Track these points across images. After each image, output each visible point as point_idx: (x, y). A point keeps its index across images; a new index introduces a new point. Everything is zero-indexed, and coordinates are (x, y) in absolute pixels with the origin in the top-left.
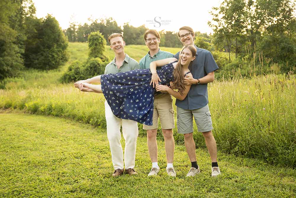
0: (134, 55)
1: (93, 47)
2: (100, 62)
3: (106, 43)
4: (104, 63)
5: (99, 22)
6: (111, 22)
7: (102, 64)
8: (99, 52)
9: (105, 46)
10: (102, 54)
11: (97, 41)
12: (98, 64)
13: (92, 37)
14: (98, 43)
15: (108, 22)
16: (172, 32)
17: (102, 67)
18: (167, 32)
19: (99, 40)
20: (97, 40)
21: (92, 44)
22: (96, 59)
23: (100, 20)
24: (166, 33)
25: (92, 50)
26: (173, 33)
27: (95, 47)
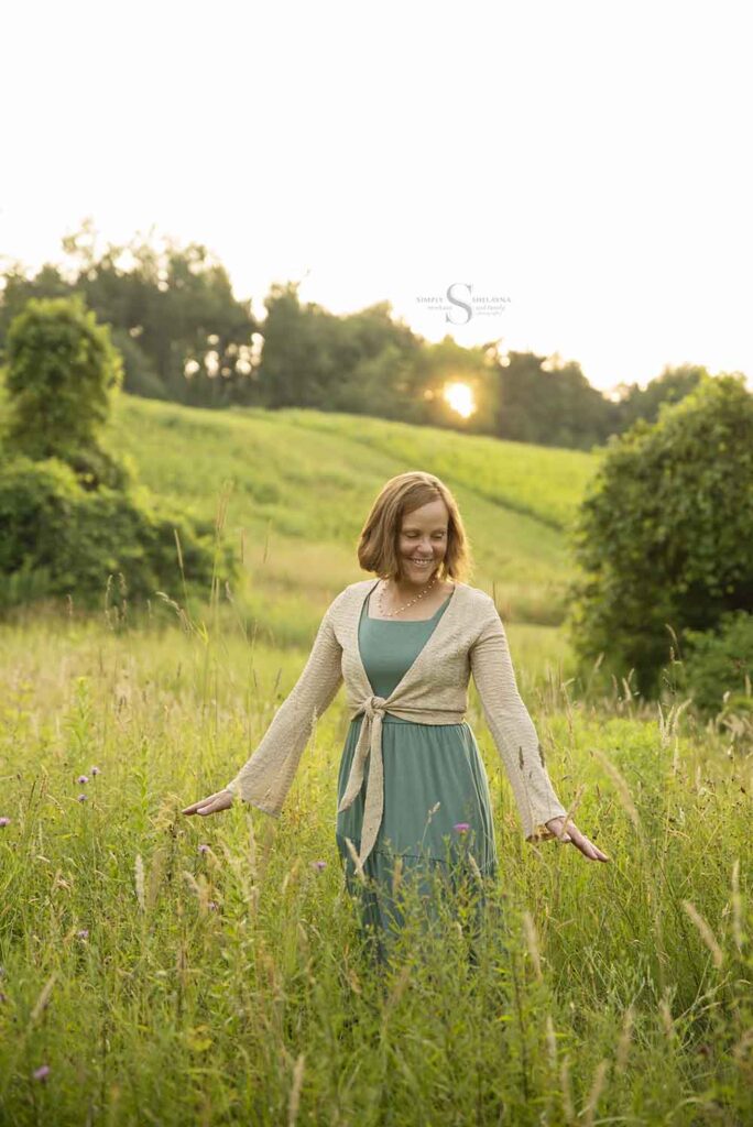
0: (308, 468)
1: (32, 392)
2: (68, 490)
3: (120, 375)
4: (93, 496)
5: (125, 264)
6: (195, 268)
7: (76, 501)
8: (70, 427)
9: (115, 394)
10: (86, 441)
11: (65, 358)
12: (53, 501)
13: (33, 330)
14: (66, 372)
15: (179, 266)
16: (543, 360)
17: (73, 523)
18: (514, 356)
19: (76, 352)
20: (62, 350)
21: (32, 372)
22: (42, 466)
23: (136, 255)
24: (505, 362)
25: (27, 411)
26: (547, 367)
27: (48, 390)
